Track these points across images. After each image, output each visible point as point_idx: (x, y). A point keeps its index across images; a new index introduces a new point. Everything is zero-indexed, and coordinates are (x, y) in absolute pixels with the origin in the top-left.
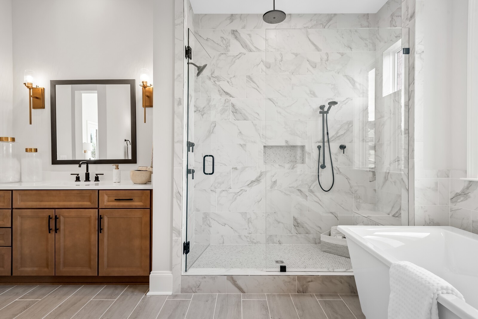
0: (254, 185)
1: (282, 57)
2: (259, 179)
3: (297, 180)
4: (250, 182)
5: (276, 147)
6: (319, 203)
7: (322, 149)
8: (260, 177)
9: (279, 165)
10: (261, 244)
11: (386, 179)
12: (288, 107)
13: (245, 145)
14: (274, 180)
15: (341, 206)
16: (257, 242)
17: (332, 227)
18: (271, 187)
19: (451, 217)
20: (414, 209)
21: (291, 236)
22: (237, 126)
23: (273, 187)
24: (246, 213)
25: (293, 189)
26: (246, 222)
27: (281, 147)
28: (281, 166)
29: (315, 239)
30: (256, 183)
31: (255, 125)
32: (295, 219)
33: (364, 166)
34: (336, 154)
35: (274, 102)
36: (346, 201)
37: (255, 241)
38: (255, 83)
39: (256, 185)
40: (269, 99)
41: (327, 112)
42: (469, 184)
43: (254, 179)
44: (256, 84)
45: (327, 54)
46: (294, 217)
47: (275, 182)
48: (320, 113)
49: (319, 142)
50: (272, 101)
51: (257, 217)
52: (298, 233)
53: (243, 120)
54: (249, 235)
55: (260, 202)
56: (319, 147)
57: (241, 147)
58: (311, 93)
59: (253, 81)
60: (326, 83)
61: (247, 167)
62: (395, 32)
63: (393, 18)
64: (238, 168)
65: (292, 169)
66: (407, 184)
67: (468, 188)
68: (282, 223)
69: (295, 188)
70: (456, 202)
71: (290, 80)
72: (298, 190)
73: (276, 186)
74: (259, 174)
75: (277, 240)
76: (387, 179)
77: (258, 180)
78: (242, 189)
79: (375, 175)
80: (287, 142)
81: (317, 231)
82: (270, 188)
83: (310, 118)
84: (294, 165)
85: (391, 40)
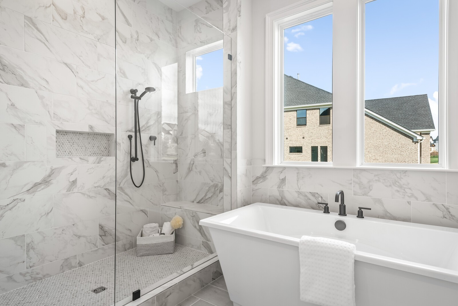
0: (39, 190)
1: (83, 12)
2: (48, 180)
3: (104, 177)
4: (31, 186)
5: (73, 133)
6: (129, 202)
7: (133, 139)
8: (50, 176)
9: (80, 158)
10: (51, 276)
11: (190, 170)
12: (92, 81)
13: (23, 126)
14: (72, 179)
15: (150, 201)
16: (44, 276)
17: (144, 226)
18: (69, 190)
19: (252, 196)
20: (237, 193)
21: (96, 250)
22: (6, 94)
23: (71, 190)
24: (24, 236)
25: (99, 188)
26: (24, 250)
27: (81, 133)
28: (84, 159)
29: (125, 245)
30: (43, 187)
31: (41, 98)
32: (101, 227)
33: (159, 159)
34: (146, 146)
35: (73, 70)
36: (155, 195)
37: (40, 276)
38: (42, 34)
39: (43, 189)
40: (66, 64)
41: (139, 98)
42: (267, 169)
43: (39, 180)
44: (44, 36)
45: (137, 32)
46: (100, 225)
47: (74, 182)
48: (132, 97)
49: (130, 131)
50: (69, 67)
51: (44, 237)
52: (104, 244)
53: (19, 85)
54: (30, 270)
55: (50, 214)
56: (130, 137)
57: (14, 130)
58: (121, 72)
59: (37, 29)
60: (137, 65)
61: (26, 162)
62: (199, 37)
63: (197, 24)
64: (7, 164)
65: (98, 163)
66: (230, 172)
67: (266, 172)
68: (84, 236)
69: (102, 187)
70: (257, 183)
71: (95, 47)
72: (106, 189)
73: (76, 187)
74: (48, 172)
75: (76, 263)
76: (192, 170)
77: (46, 182)
78: (15, 198)
79: (177, 167)
80: (91, 127)
81: (127, 235)
82: (66, 190)
83: (120, 101)
84: (100, 158)
85: (195, 43)
